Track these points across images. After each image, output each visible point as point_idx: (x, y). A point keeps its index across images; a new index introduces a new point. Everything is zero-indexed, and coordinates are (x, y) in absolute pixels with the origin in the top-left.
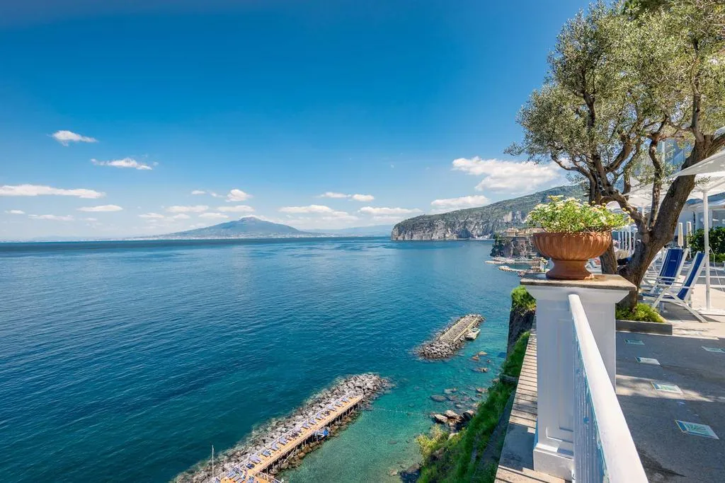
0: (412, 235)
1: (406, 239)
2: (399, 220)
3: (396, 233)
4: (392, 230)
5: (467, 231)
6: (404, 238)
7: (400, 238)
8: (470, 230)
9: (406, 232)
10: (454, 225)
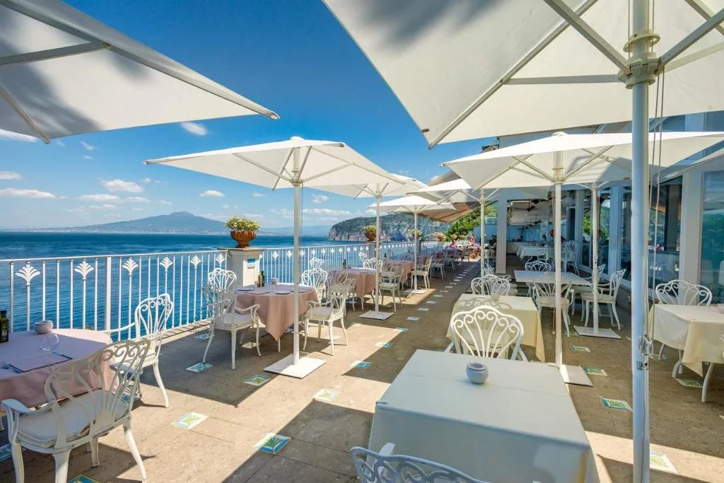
0: (349, 237)
1: (343, 239)
2: (337, 221)
3: (333, 233)
4: (329, 230)
5: (400, 234)
6: (341, 238)
7: (337, 239)
8: (403, 233)
9: (343, 233)
10: (388, 228)
